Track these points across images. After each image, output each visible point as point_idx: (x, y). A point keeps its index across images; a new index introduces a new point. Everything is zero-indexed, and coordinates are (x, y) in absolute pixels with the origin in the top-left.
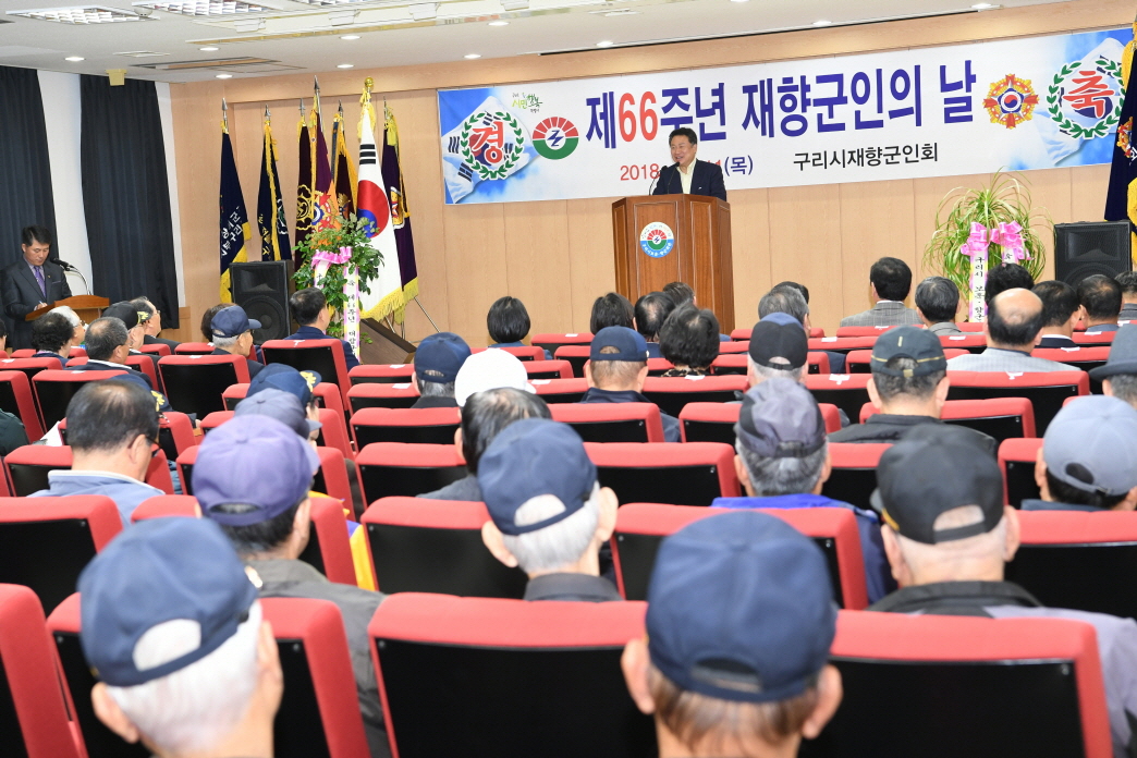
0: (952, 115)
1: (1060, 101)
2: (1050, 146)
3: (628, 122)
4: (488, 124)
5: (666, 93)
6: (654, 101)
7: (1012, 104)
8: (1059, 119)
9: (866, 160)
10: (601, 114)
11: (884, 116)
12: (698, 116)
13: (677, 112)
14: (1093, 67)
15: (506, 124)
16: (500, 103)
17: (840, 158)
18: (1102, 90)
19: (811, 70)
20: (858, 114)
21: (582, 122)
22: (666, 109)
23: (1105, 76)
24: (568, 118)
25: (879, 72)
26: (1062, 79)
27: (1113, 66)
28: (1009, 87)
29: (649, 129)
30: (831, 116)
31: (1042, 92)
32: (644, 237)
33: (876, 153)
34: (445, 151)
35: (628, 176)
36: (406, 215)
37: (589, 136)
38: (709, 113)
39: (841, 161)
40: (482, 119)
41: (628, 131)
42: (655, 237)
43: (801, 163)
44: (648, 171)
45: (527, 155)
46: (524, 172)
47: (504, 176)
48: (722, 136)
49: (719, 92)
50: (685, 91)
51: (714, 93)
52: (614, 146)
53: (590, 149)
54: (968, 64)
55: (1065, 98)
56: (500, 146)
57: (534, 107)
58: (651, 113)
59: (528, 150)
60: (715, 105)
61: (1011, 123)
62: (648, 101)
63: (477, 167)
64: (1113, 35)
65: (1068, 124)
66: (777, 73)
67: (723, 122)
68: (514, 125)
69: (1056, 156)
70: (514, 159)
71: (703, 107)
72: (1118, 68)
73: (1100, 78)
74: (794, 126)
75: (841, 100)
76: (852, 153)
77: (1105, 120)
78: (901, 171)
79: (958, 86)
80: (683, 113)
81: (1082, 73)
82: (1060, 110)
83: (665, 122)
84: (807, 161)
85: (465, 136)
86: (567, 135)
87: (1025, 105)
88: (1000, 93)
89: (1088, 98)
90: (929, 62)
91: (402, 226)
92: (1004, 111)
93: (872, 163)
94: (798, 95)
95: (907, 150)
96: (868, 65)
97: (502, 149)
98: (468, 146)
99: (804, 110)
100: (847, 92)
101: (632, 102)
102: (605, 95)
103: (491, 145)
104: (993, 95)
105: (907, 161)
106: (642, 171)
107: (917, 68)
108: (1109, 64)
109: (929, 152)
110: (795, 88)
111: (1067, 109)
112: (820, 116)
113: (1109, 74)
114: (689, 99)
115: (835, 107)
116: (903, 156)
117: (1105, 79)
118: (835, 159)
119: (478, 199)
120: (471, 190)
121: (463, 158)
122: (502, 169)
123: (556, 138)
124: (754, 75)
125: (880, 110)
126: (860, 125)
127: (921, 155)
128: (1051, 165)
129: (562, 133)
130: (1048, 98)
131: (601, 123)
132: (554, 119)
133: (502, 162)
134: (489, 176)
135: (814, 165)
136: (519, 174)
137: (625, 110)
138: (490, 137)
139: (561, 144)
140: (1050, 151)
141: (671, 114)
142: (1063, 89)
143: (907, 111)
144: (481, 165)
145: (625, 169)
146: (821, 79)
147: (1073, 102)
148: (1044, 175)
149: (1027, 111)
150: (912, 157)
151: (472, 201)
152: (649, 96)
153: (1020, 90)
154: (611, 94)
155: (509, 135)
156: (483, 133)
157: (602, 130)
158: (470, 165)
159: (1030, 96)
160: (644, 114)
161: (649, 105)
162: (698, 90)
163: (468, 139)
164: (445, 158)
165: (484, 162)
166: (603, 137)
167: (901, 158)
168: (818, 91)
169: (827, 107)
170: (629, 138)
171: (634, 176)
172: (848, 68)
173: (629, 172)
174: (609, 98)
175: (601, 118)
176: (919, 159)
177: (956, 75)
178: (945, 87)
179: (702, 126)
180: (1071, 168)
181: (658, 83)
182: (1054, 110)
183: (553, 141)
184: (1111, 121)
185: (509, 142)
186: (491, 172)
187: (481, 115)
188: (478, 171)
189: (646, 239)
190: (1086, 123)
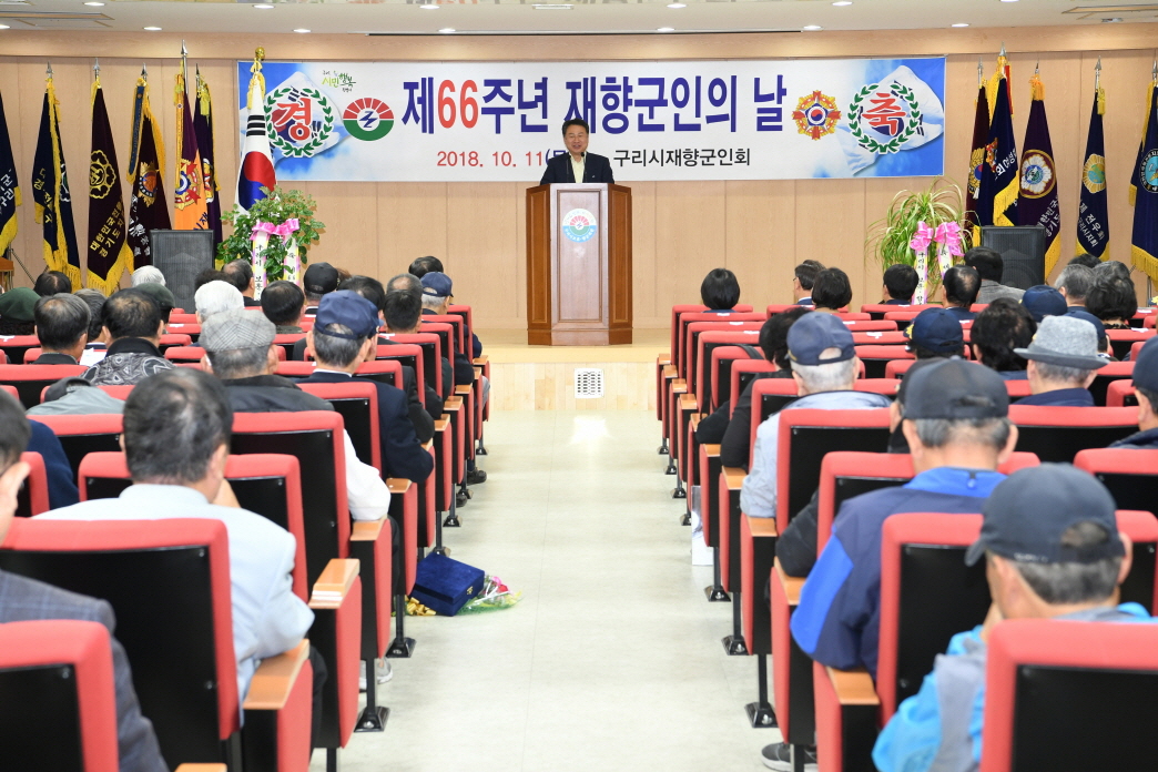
0: (764, 124)
1: (859, 118)
2: (851, 158)
3: (447, 108)
4: (294, 100)
5: (488, 83)
6: (475, 90)
7: (817, 118)
8: (858, 134)
9: (683, 160)
10: (418, 98)
11: (702, 121)
12: (520, 107)
13: (498, 102)
14: (888, 90)
15: (314, 103)
16: (309, 79)
17: (658, 157)
18: (896, 111)
19: (634, 72)
20: (677, 116)
21: (398, 102)
22: (488, 99)
23: (898, 99)
24: (383, 100)
25: (698, 79)
26: (862, 99)
27: (905, 91)
28: (816, 102)
29: (469, 117)
30: (651, 116)
31: (845, 110)
32: (566, 222)
33: (693, 154)
35: (445, 161)
37: (405, 120)
38: (532, 105)
39: (659, 158)
40: (288, 94)
41: (447, 117)
42: (577, 223)
43: (622, 159)
44: (467, 158)
45: (337, 134)
46: (333, 151)
47: (310, 154)
48: (543, 129)
49: (542, 85)
50: (507, 83)
51: (538, 86)
52: (431, 131)
53: (406, 134)
54: (780, 78)
55: (863, 115)
56: (307, 123)
57: (347, 86)
58: (472, 101)
59: (337, 129)
60: (538, 98)
61: (816, 135)
62: (469, 90)
63: (280, 143)
64: (906, 63)
66: (601, 73)
67: (545, 116)
68: (323, 102)
69: (855, 168)
70: (323, 137)
71: (526, 99)
72: (909, 93)
73: (894, 100)
74: (616, 123)
75: (662, 102)
76: (670, 153)
77: (897, 138)
78: (716, 172)
79: (769, 97)
80: (504, 104)
81: (879, 95)
82: (859, 126)
83: (486, 111)
84: (627, 158)
85: (267, 110)
86: (381, 117)
87: (828, 119)
88: (807, 107)
89: (883, 117)
90: (746, 73)
92: (811, 124)
93: (689, 163)
94: (620, 94)
95: (722, 154)
96: (688, 72)
97: (310, 126)
98: (270, 121)
99: (626, 109)
100: (667, 95)
101: (453, 89)
102: (424, 80)
103: (297, 121)
104: (801, 108)
105: (721, 164)
106: (460, 159)
107: (734, 79)
108: (901, 88)
109: (743, 157)
110: (618, 88)
111: (865, 126)
112: (641, 116)
113: (901, 97)
114: (512, 90)
115: (656, 109)
116: (718, 159)
117: (898, 102)
118: (654, 157)
119: (280, 176)
122: (308, 147)
123: (369, 120)
124: (578, 73)
125: (698, 115)
126: (679, 127)
127: (735, 159)
128: (850, 175)
129: (375, 115)
130: (849, 114)
131: (419, 108)
132: (368, 101)
133: (310, 140)
134: (293, 153)
135: (634, 162)
136: (327, 153)
137: (445, 96)
138: (296, 114)
139: (375, 125)
140: (850, 163)
141: (491, 104)
142: (862, 108)
143: (723, 118)
144: (284, 141)
145: (442, 155)
146: (643, 82)
147: (871, 120)
148: (842, 184)
149: (830, 125)
150: (726, 160)
152: (470, 84)
153: (825, 105)
154: (431, 80)
155: (317, 112)
156: (288, 109)
157: (420, 114)
158: (272, 141)
159: (833, 112)
160: (464, 102)
161: (469, 93)
162: (521, 82)
163: (270, 113)
165: (287, 138)
166: (420, 121)
167: (716, 161)
168: (641, 93)
169: (648, 108)
170: (447, 124)
171: (452, 162)
172: (670, 73)
173: (446, 158)
174: (428, 83)
175: (419, 103)
176: (733, 162)
177: (768, 87)
178: (758, 98)
179: (524, 117)
180: (865, 179)
181: (480, 73)
182: (854, 126)
183: (365, 122)
184: (901, 139)
185: (317, 120)
186: (295, 149)
187: (286, 90)
188: (280, 147)
189: (568, 224)
190: (882, 140)
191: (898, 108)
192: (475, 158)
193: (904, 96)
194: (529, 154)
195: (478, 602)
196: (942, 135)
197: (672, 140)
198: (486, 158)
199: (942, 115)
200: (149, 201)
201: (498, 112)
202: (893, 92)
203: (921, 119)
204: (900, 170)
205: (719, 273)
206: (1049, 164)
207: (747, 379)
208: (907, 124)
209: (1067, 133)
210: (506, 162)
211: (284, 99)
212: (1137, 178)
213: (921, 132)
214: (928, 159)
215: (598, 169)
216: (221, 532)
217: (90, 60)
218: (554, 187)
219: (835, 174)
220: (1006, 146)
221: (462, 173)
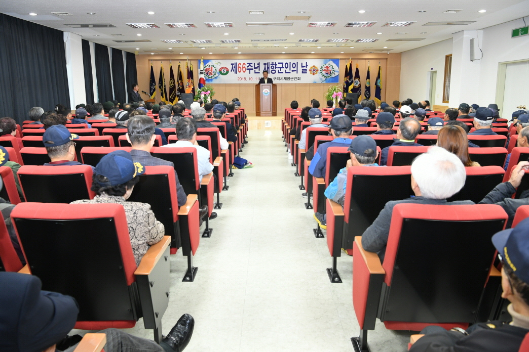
0: (303, 72)
2: (321, 79)
3: (240, 69)
4: (209, 67)
5: (248, 64)
7: (314, 71)
8: (322, 74)
10: (234, 67)
11: (291, 71)
12: (254, 68)
13: (250, 67)
14: (328, 65)
15: (213, 68)
16: (212, 63)
18: (330, 70)
19: (277, 61)
20: (286, 70)
21: (230, 68)
22: (248, 67)
24: (227, 67)
25: (290, 63)
26: (323, 67)
28: (314, 68)
29: (244, 70)
31: (319, 69)
32: (264, 91)
33: (289, 78)
37: (231, 71)
42: (266, 92)
44: (243, 79)
48: (259, 73)
49: (259, 64)
50: (252, 63)
52: (236, 73)
53: (231, 74)
54: (306, 63)
56: (212, 72)
57: (220, 64)
58: (245, 67)
60: (258, 67)
61: (314, 74)
64: (331, 60)
65: (324, 75)
66: (271, 61)
67: (259, 70)
68: (215, 68)
69: (321, 81)
70: (215, 75)
74: (273, 72)
75: (283, 67)
76: (284, 78)
78: (294, 82)
79: (304, 67)
80: (251, 68)
81: (326, 66)
83: (247, 69)
84: (276, 79)
86: (226, 70)
87: (316, 71)
88: (312, 69)
89: (327, 71)
90: (300, 62)
93: (288, 80)
94: (274, 66)
96: (288, 61)
98: (204, 72)
99: (276, 69)
100: (284, 66)
101: (241, 65)
107: (297, 63)
108: (331, 65)
109: (299, 79)
111: (323, 72)
114: (253, 65)
115: (282, 69)
117: (330, 68)
118: (281, 79)
122: (212, 77)
123: (224, 71)
124: (266, 61)
126: (286, 73)
131: (234, 69)
132: (224, 67)
133: (212, 75)
136: (216, 78)
137: (239, 66)
138: (210, 70)
139: (225, 72)
141: (249, 68)
142: (323, 69)
143: (295, 71)
146: (279, 63)
148: (319, 84)
152: (244, 64)
155: (214, 70)
156: (208, 69)
160: (243, 67)
161: (244, 66)
162: (254, 63)
163: (204, 70)
165: (208, 75)
166: (234, 71)
167: (294, 79)
168: (279, 65)
169: (280, 69)
170: (240, 72)
172: (284, 61)
173: (239, 79)
174: (236, 64)
176: (297, 80)
177: (304, 64)
178: (302, 67)
179: (255, 70)
180: (323, 83)
181: (246, 62)
184: (331, 75)
186: (209, 77)
187: (208, 65)
188: (206, 77)
190: (327, 76)
192: (245, 79)
194: (256, 78)
195: (246, 166)
196: (338, 75)
197: (285, 75)
198: (247, 79)
199: (339, 71)
200: (181, 88)
201: (250, 69)
203: (334, 71)
204: (330, 81)
205: (294, 101)
206: (359, 81)
207: (300, 122)
208: (332, 72)
209: (363, 75)
210: (251, 79)
211: (207, 67)
212: (376, 84)
213: (334, 74)
214: (336, 79)
215: (270, 81)
216: (195, 150)
217: (169, 60)
218: (261, 84)
219: (317, 82)
220: (351, 77)
221: (243, 82)
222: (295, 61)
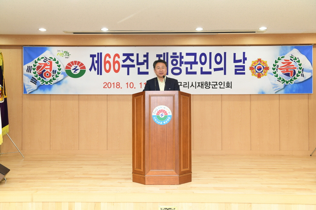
0: (238, 72)
1: (277, 70)
2: (274, 86)
3: (107, 65)
4: (46, 62)
5: (124, 55)
6: (119, 57)
7: (260, 69)
8: (277, 76)
9: (204, 86)
10: (96, 61)
11: (212, 70)
12: (137, 65)
13: (128, 62)
14: (289, 58)
15: (54, 62)
16: (51, 53)
17: (194, 85)
18: (293, 67)
19: (184, 50)
20: (202, 68)
21: (88, 63)
22: (124, 61)
23: (293, 62)
24: (82, 62)
25: (210, 53)
26: (278, 62)
27: (296, 59)
28: (259, 63)
29: (117, 68)
30: (191, 68)
31: (271, 66)
32: (154, 113)
33: (208, 84)
34: (25, 71)
35: (106, 86)
36: (5, 97)
37: (90, 70)
38: (142, 64)
39: (195, 86)
40: (43, 59)
41: (107, 68)
42: (161, 114)
44: (115, 85)
45: (63, 75)
46: (61, 82)
47: (51, 83)
48: (147, 73)
49: (146, 56)
50: (132, 55)
51: (145, 56)
52: (101, 74)
53: (91, 75)
54: (244, 53)
55: (278, 69)
56: (50, 71)
57: (67, 56)
58: (118, 62)
59: (63, 73)
60: (145, 61)
61: (259, 76)
62: (117, 57)
63: (39, 79)
64: (296, 48)
65: (280, 78)
66: (171, 51)
67: (147, 68)
68: (57, 63)
69: (276, 90)
70: (57, 76)
71: (139, 61)
72: (298, 60)
73: (291, 63)
74: (176, 71)
75: (195, 63)
76: (199, 83)
77: (293, 78)
78: (218, 91)
79: (240, 61)
80: (131, 63)
81: (285, 60)
82: (277, 73)
83: (123, 66)
84: (181, 85)
85: (34, 66)
86: (81, 68)
87: (264, 70)
88: (255, 65)
89: (287, 70)
90: (230, 51)
91: (3, 102)
92: (257, 72)
93: (206, 87)
94: (178, 59)
95: (220, 84)
96: (207, 50)
97: (51, 72)
98: (36, 70)
99: (181, 65)
100: (198, 60)
101: (110, 57)
102: (98, 54)
103: (46, 70)
105: (220, 88)
106: (112, 85)
107: (225, 53)
108: (294, 58)
109: (229, 85)
110: (177, 57)
111: (279, 73)
112: (187, 68)
113: (294, 61)
114: (134, 58)
115: (193, 65)
116: (219, 86)
118: (192, 85)
119: (39, 92)
120: (36, 88)
121: (33, 75)
122: (51, 81)
123: (76, 69)
124: (161, 51)
125: (210, 68)
126: (202, 73)
127: (226, 86)
128: (273, 93)
129: (78, 68)
130: (273, 68)
131: (96, 65)
132: (75, 62)
133: (51, 78)
134: (45, 83)
135: (184, 87)
136: (58, 83)
137: (106, 60)
138: (46, 67)
139: (78, 72)
140: (273, 88)
141: (126, 63)
142: (278, 65)
143: (221, 69)
144: (41, 78)
145: (105, 84)
146: (188, 54)
147: (282, 71)
148: (270, 96)
149: (265, 72)
150: (222, 86)
151: (35, 93)
152: (117, 55)
153: (263, 64)
154: (101, 53)
155: (55, 67)
156: (43, 65)
157: (96, 67)
158: (36, 78)
159: (266, 67)
160: (115, 62)
161: (117, 59)
162: (138, 55)
164: (25, 75)
165: (42, 77)
166: (97, 70)
167: (218, 86)
168: (186, 59)
169: (190, 65)
170: (108, 71)
171: (109, 87)
172: (199, 51)
173: (107, 85)
175: (96, 63)
176: (225, 87)
177: (239, 57)
178: (235, 61)
179: (139, 69)
180: (279, 94)
181: (121, 51)
182: (275, 73)
183: (74, 70)
184: (295, 79)
185: (55, 70)
186: (46, 81)
187: (42, 58)
188: (40, 81)
189: (155, 114)
190: (287, 79)
191: (294, 66)
192: (119, 85)
193: (296, 61)
194: (141, 84)
196: (312, 77)
197: (199, 78)
198: (123, 85)
199: (312, 69)
201: (128, 66)
202: (291, 59)
203: (303, 70)
204: (294, 91)
208: (297, 72)
210: (132, 86)
211: (42, 61)
213: (303, 75)
214: (306, 87)
215: (172, 85)
218: (148, 93)
219: (267, 92)
221: (113, 91)
222: (221, 50)
